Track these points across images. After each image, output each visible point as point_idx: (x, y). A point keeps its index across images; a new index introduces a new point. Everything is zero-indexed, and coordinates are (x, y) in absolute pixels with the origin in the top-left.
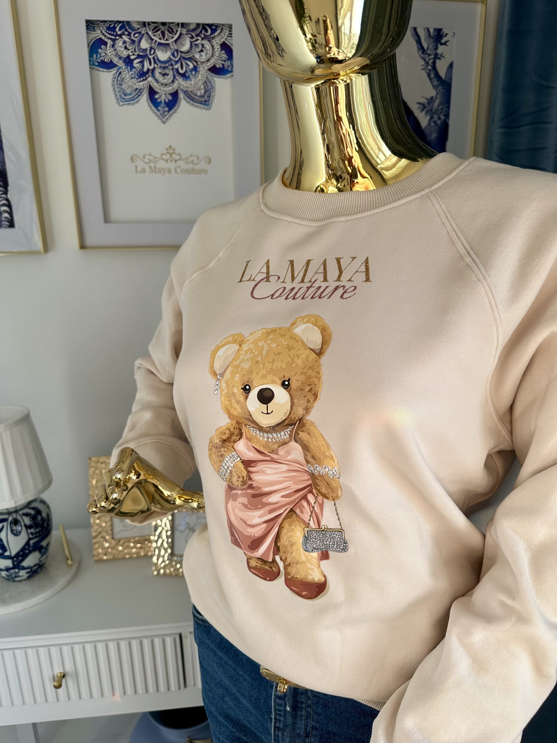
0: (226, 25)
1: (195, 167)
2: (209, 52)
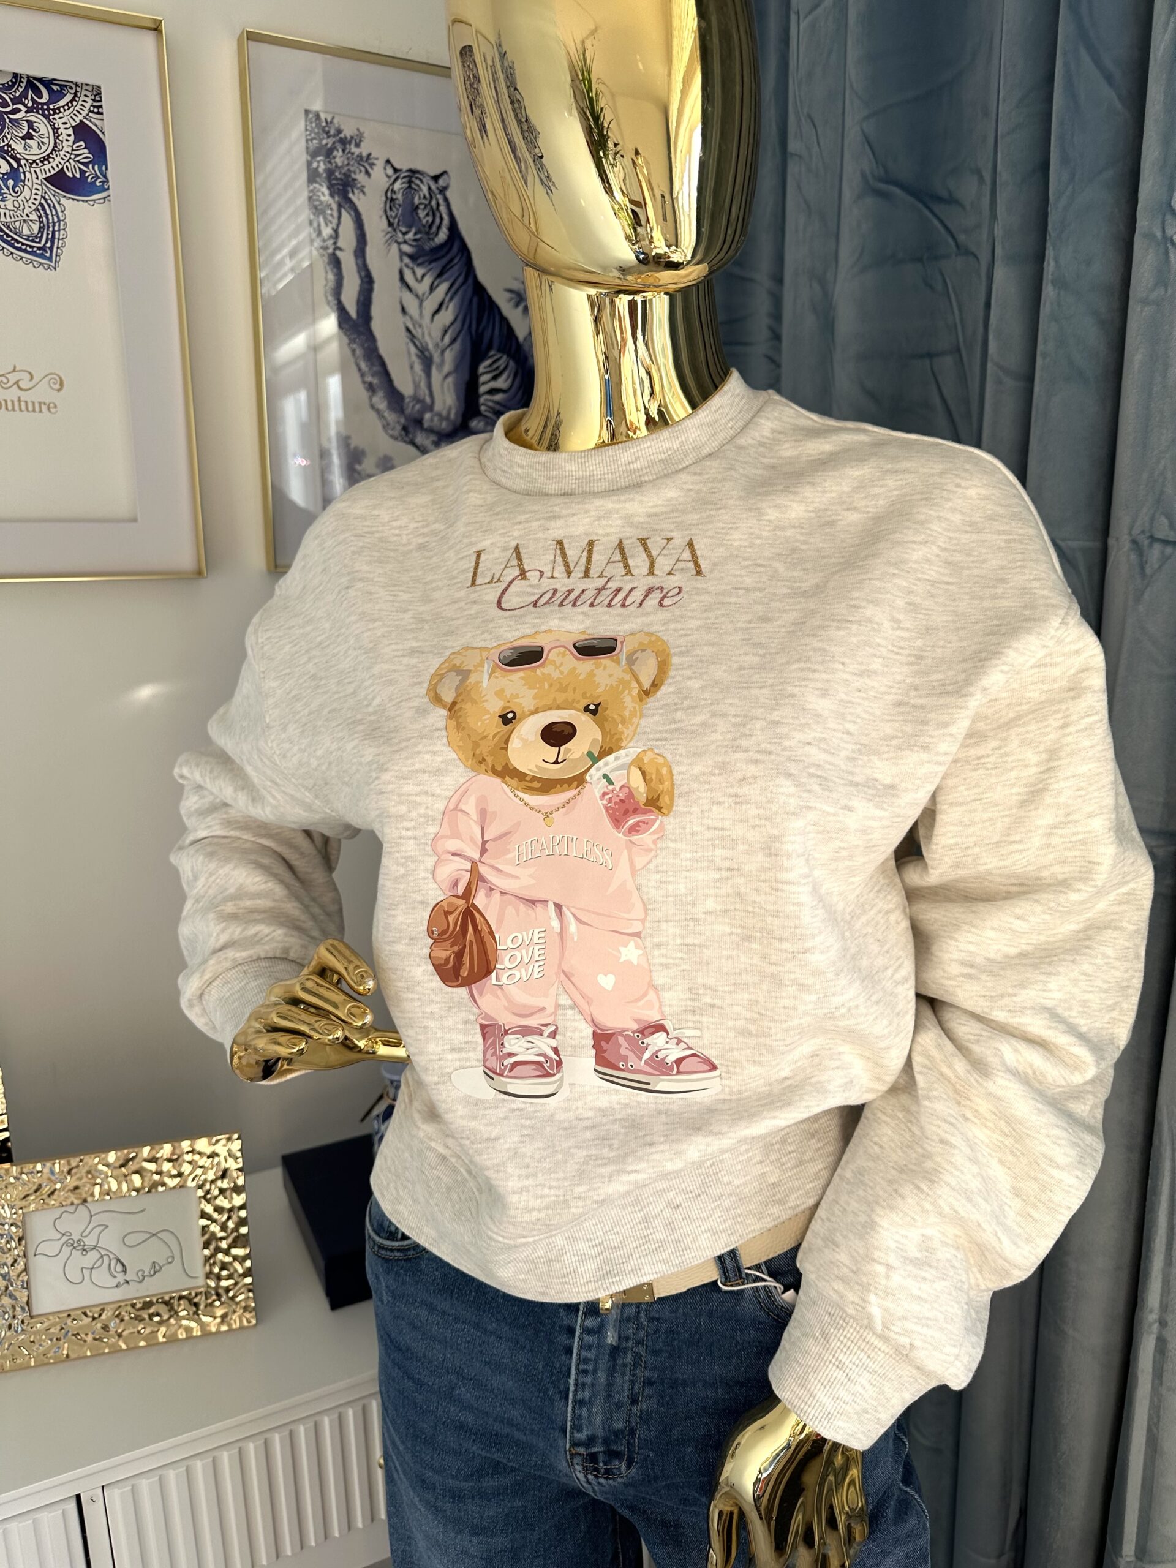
0: (84, 87)
1: (24, 396)
2: (46, 140)
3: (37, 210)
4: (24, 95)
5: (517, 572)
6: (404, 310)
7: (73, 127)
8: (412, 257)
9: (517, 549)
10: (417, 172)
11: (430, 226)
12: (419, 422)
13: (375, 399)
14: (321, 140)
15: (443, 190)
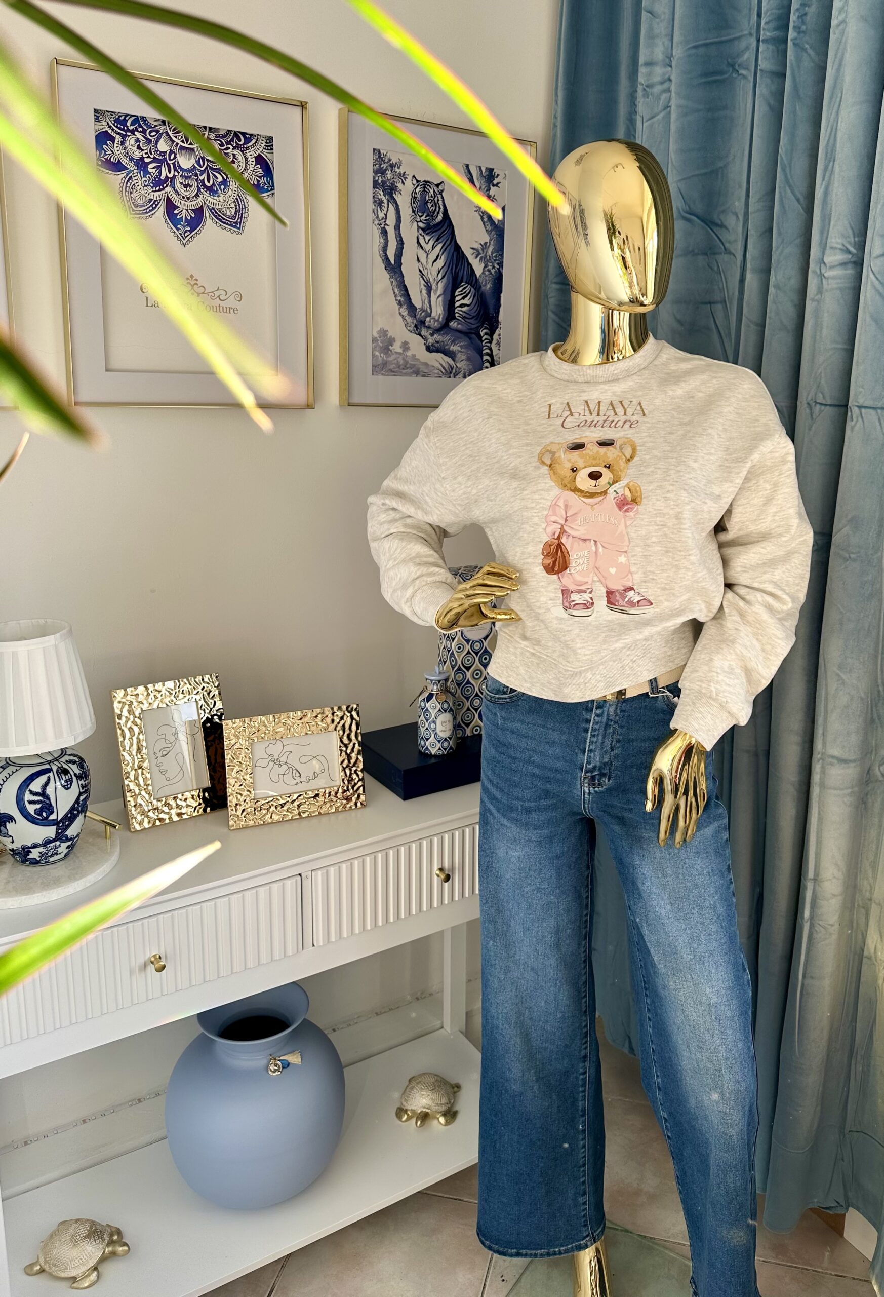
0: (264, 138)
1: (222, 304)
2: (241, 164)
3: (235, 202)
4: (232, 140)
5: (569, 413)
6: (418, 260)
7: (255, 157)
8: (423, 229)
9: (568, 404)
10: (429, 182)
11: (434, 213)
12: (423, 323)
13: (402, 310)
14: (381, 165)
15: (441, 192)
